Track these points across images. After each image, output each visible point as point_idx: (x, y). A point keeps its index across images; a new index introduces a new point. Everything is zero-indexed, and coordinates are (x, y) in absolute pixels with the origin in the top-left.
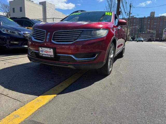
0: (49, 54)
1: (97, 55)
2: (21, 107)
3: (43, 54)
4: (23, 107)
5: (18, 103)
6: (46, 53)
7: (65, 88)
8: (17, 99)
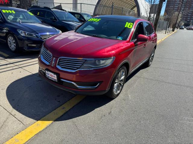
0: (53, 78)
1: (99, 84)
2: (23, 130)
3: (49, 77)
4: (24, 131)
5: (22, 125)
6: (51, 76)
7: (65, 112)
8: (21, 121)
